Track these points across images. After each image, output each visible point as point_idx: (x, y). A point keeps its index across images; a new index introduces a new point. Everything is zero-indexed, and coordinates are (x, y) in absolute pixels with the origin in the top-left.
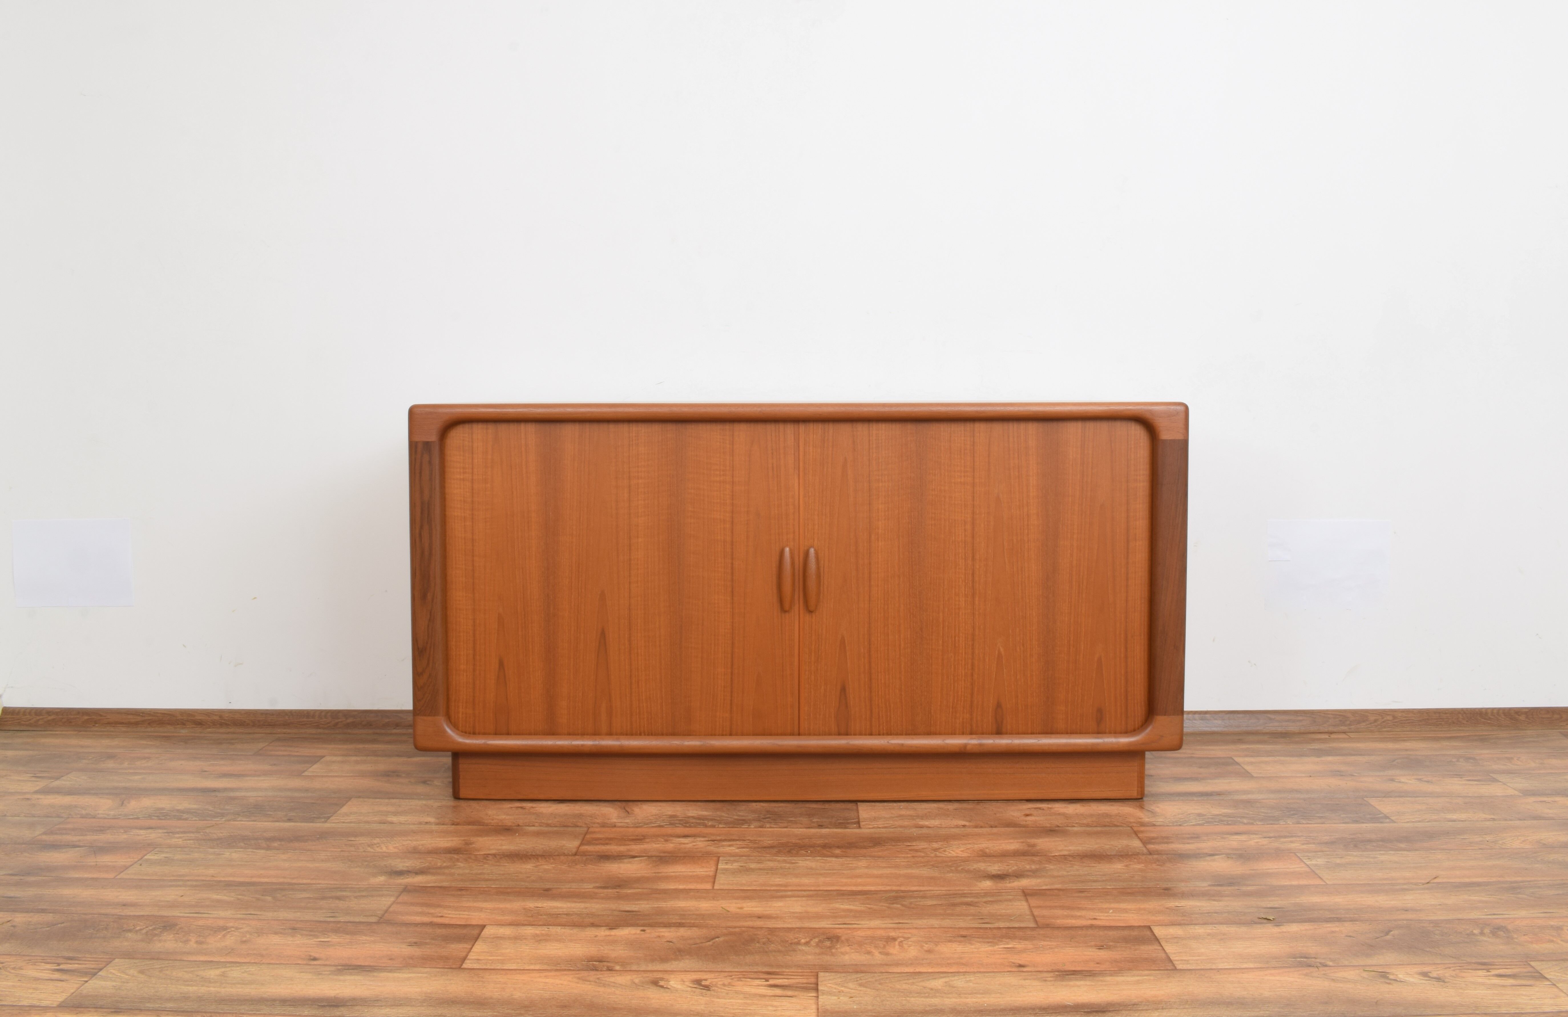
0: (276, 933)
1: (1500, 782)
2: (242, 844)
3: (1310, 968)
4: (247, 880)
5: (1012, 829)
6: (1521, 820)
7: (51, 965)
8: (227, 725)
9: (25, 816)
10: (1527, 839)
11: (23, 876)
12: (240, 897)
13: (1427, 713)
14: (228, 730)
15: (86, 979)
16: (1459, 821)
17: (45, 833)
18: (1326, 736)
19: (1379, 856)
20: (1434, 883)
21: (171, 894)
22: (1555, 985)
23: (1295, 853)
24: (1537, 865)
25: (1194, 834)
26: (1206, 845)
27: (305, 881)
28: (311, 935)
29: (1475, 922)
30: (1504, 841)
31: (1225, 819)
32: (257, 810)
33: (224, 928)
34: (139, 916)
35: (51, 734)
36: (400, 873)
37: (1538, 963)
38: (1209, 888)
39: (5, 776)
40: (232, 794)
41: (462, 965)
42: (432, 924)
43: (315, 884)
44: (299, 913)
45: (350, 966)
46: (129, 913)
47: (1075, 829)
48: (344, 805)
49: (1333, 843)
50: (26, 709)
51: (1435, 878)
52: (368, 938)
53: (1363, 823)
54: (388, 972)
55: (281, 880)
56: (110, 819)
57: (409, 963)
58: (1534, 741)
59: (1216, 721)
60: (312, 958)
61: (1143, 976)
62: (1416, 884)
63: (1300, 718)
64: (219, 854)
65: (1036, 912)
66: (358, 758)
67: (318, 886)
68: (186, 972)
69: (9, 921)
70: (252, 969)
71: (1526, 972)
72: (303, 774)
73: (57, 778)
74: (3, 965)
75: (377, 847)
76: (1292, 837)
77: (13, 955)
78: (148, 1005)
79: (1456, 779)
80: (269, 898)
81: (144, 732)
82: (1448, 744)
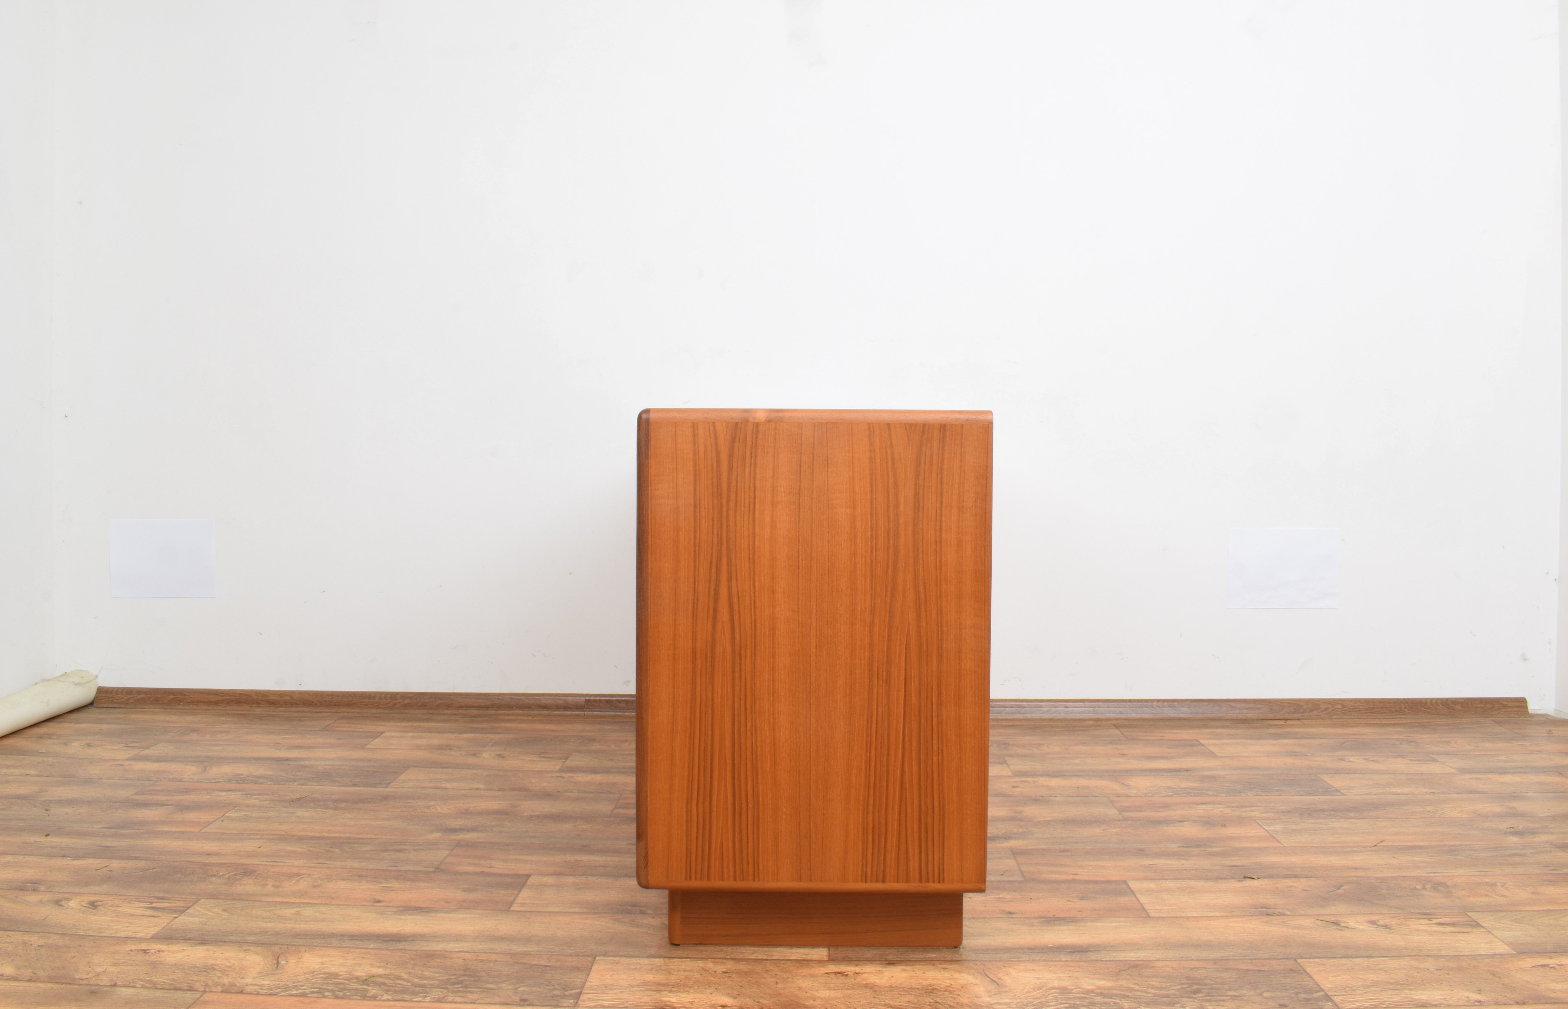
0: (344, 879)
1: (1439, 761)
2: (312, 805)
3: (1270, 917)
4: (318, 835)
5: (1001, 798)
6: (1458, 794)
7: (145, 903)
8: (297, 704)
9: (119, 779)
10: (1464, 810)
11: (118, 829)
12: (311, 849)
13: (1373, 702)
14: (299, 709)
15: (176, 916)
16: (1402, 794)
17: (137, 794)
18: (1282, 722)
19: (1330, 823)
20: (1380, 846)
21: (250, 846)
22: (1490, 932)
23: (1255, 820)
24: (1473, 832)
25: (1164, 804)
26: (1175, 813)
27: (369, 836)
28: (376, 881)
29: (1417, 879)
30: (1443, 811)
31: (1192, 791)
32: (325, 776)
33: (298, 875)
34: (221, 864)
35: (142, 711)
36: (454, 830)
37: (1474, 914)
38: (1179, 849)
39: (100, 745)
40: (302, 763)
41: (510, 908)
42: (482, 873)
43: (378, 839)
44: (364, 863)
45: (411, 907)
46: (213, 861)
47: (1057, 799)
48: (402, 773)
49: (1289, 812)
50: (118, 688)
51: (1382, 842)
52: (426, 884)
53: (1316, 795)
54: (444, 913)
55: (348, 835)
56: (195, 782)
57: (463, 906)
58: (1469, 728)
59: (1183, 708)
60: (376, 900)
61: (1120, 922)
62: (1364, 847)
63: (1259, 706)
64: (292, 813)
65: (1024, 868)
66: (415, 734)
67: (380, 840)
68: (264, 910)
69: (106, 867)
70: (324, 909)
71: (1463, 921)
72: (366, 747)
73: (147, 748)
74: (102, 903)
75: (433, 808)
76: (1253, 806)
77: (110, 894)
78: (231, 938)
79: (1399, 759)
80: (337, 850)
81: (224, 710)
82: (1392, 729)
